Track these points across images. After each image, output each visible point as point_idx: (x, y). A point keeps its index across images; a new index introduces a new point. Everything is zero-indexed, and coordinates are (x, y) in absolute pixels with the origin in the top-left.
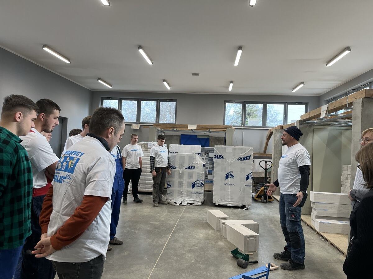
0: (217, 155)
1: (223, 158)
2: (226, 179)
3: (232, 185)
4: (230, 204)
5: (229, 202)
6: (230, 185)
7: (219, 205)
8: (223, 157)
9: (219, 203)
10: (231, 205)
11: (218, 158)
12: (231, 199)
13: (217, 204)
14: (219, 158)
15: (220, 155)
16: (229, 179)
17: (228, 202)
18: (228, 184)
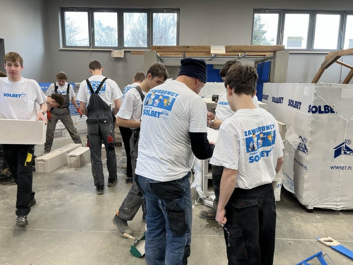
0: (320, 107)
1: (333, 112)
2: (335, 157)
3: (347, 168)
4: (337, 205)
5: (337, 202)
6: (342, 168)
7: (314, 208)
8: (331, 109)
9: (315, 204)
10: (339, 208)
11: (320, 112)
12: (341, 196)
13: (310, 207)
14: (322, 112)
15: (325, 106)
16: (342, 157)
17: (335, 201)
18: (337, 168)
